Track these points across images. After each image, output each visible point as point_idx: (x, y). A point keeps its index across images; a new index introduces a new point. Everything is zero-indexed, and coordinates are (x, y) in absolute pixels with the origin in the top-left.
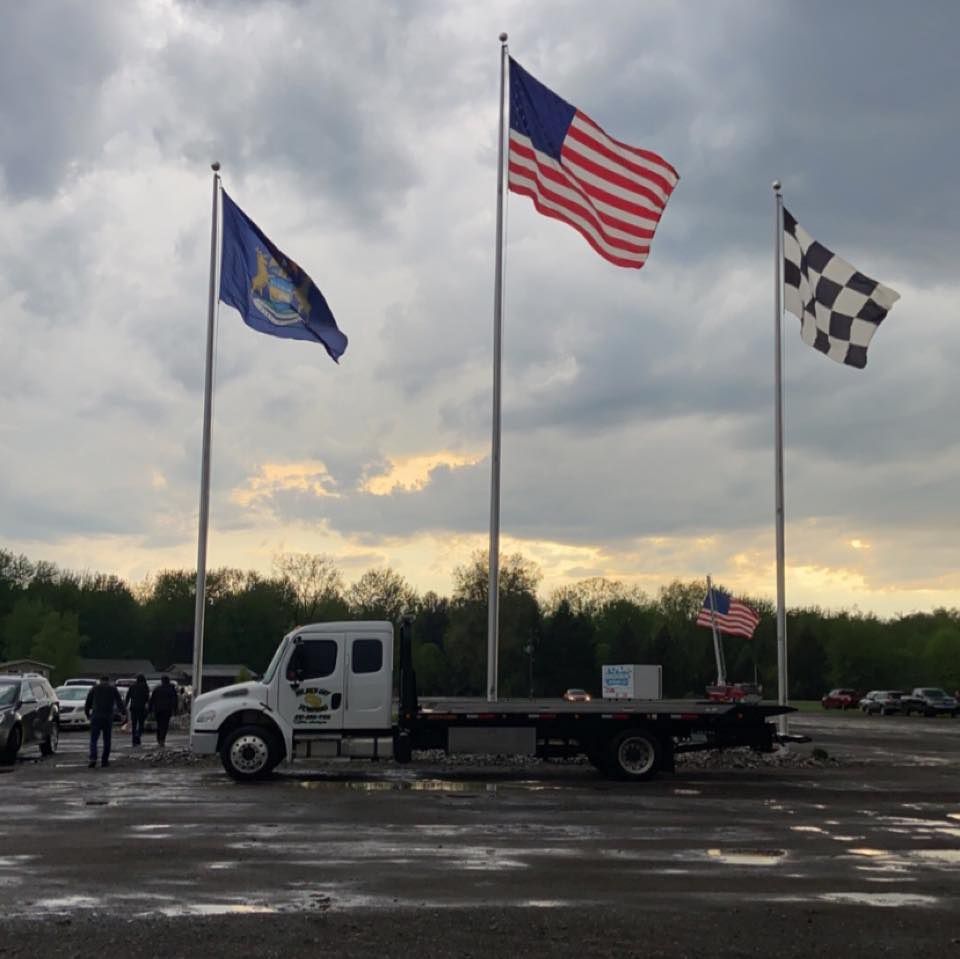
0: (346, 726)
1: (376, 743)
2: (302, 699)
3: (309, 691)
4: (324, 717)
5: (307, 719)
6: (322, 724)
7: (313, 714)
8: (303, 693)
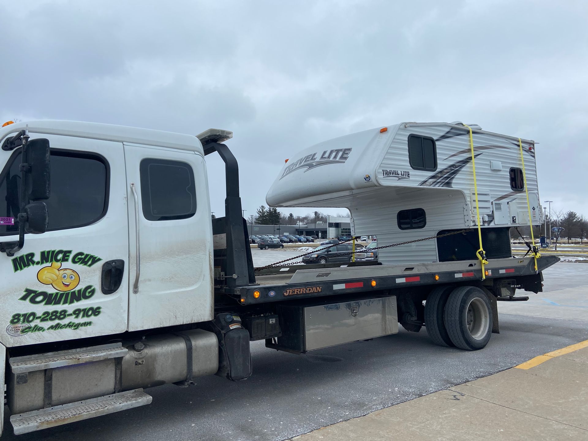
2: (29, 277)
4: (86, 312)
5: (43, 320)
6: (80, 328)
7: (59, 307)
8: (33, 263)
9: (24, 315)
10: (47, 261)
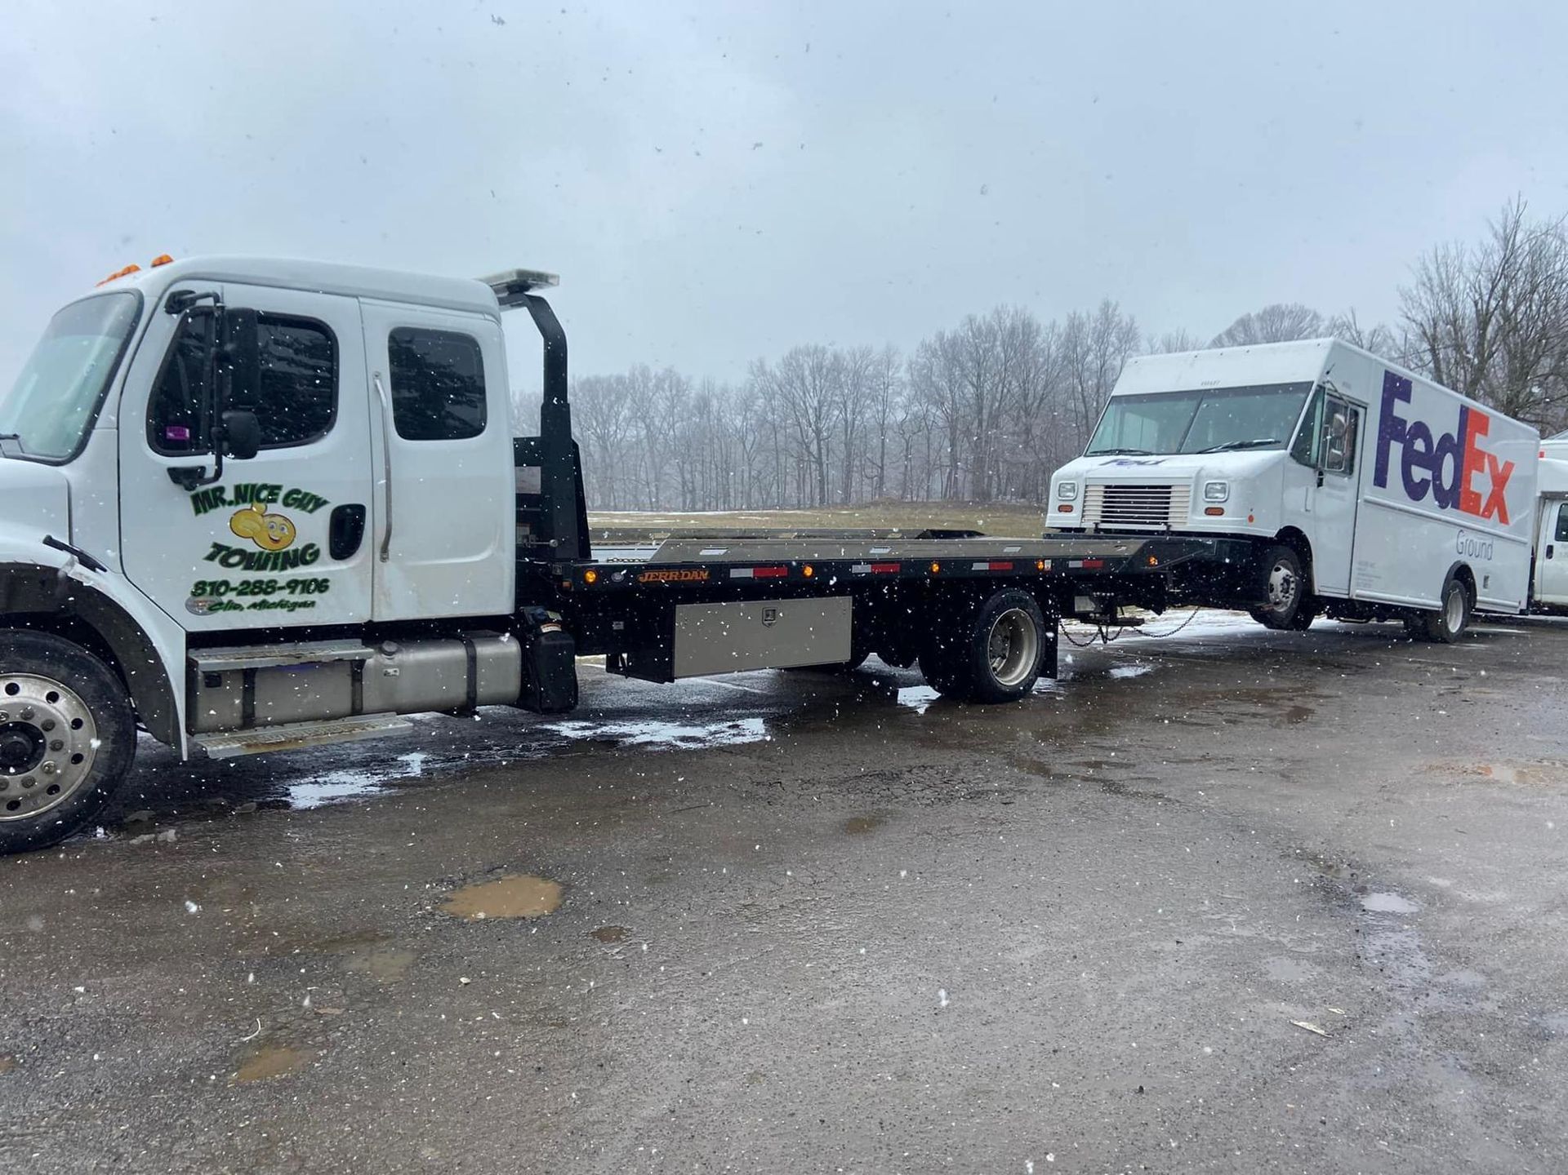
0: (385, 615)
1: (472, 659)
2: (218, 525)
3: (246, 493)
4: (305, 586)
5: (241, 593)
6: (297, 609)
7: (266, 575)
8: (224, 502)
9: (212, 584)
10: (244, 501)
